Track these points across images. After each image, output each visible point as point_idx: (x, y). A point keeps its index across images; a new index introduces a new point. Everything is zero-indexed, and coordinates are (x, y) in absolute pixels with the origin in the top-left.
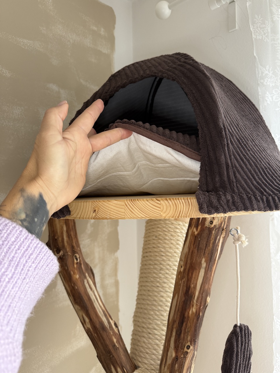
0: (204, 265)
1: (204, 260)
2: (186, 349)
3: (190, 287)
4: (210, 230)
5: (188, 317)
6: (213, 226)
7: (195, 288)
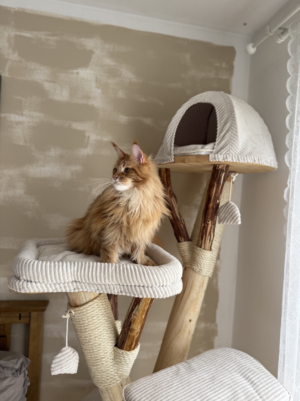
0: (216, 185)
1: (215, 183)
2: (208, 222)
3: (210, 194)
4: (218, 170)
5: (209, 207)
6: (219, 169)
7: (212, 195)
